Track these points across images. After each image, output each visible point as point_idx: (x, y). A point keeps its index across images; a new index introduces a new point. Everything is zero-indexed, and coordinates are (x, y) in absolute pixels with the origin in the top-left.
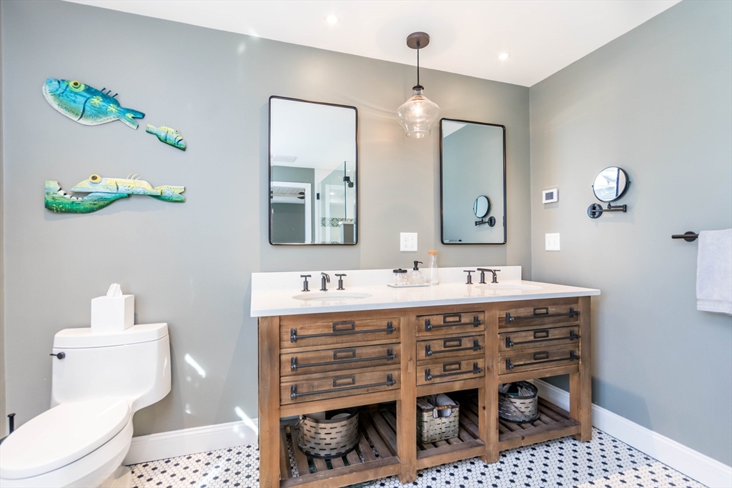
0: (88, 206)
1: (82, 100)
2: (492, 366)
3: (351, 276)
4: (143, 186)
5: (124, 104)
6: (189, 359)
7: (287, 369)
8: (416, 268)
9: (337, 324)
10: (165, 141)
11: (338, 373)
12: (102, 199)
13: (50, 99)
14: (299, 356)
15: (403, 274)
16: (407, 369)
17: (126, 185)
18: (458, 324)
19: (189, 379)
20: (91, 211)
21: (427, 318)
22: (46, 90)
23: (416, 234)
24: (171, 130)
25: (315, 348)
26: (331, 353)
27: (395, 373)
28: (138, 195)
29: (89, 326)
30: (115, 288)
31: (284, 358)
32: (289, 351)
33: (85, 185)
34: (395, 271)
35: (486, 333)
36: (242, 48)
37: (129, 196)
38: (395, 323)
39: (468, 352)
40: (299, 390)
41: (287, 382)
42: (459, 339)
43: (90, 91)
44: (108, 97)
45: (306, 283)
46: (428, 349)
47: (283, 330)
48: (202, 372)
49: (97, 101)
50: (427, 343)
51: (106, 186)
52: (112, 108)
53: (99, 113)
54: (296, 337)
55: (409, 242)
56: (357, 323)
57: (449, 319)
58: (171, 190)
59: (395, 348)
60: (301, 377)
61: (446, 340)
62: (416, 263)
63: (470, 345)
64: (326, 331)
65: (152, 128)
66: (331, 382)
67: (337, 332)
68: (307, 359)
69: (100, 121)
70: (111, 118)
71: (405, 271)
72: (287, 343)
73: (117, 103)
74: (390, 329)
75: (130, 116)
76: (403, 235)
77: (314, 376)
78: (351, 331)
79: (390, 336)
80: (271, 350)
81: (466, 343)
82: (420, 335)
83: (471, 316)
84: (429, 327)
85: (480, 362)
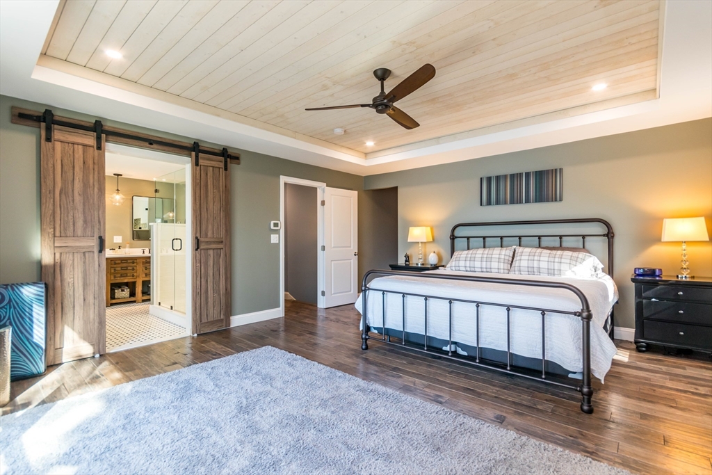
8: (120, 249)
15: (113, 250)
21: (115, 261)
23: (121, 236)
34: (110, 250)
42: (127, 267)
55: (118, 239)
61: (121, 267)
62: (119, 247)
71: (115, 249)
76: (115, 237)
81: (129, 268)
82: (112, 266)
83: (131, 261)
84: (115, 264)
85: (135, 274)
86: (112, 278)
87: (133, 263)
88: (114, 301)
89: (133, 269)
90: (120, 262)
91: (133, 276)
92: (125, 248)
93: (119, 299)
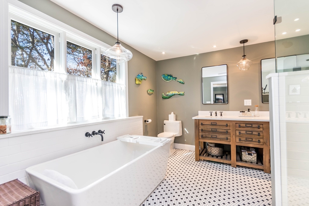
0: (168, 97)
1: (167, 77)
2: (267, 142)
3: (224, 113)
4: (177, 93)
5: (173, 77)
6: (185, 129)
7: (200, 131)
8: (249, 111)
9: (212, 122)
10: (180, 82)
11: (212, 134)
12: (170, 96)
13: (163, 78)
14: (203, 129)
15: (243, 113)
16: (233, 137)
17: (174, 92)
18: (252, 127)
19: (185, 133)
20: (169, 98)
21: (240, 124)
22: (162, 77)
23: (251, 100)
24: (182, 80)
25: (207, 127)
26: (211, 129)
27: (229, 137)
28: (176, 94)
29: (168, 120)
30: (172, 113)
31: (200, 128)
32: (201, 127)
33: (168, 93)
34: (240, 112)
35: (263, 131)
36: (195, 58)
37: (174, 95)
38: (228, 124)
39: (256, 136)
40: (203, 136)
41: (201, 134)
42: (252, 131)
43: (168, 75)
44: (171, 76)
45: (211, 114)
46: (240, 132)
47: (200, 122)
48: (188, 132)
49: (169, 77)
50: (240, 131)
51: (171, 93)
52: (171, 78)
53: (170, 79)
54: (202, 124)
55: (248, 103)
56: (217, 123)
57: (247, 125)
58: (182, 93)
59: (229, 131)
60: (203, 133)
61: (246, 131)
62: (249, 109)
63: (257, 133)
64: (209, 124)
65: (178, 80)
66: (211, 136)
67: (212, 125)
68: (205, 130)
69: (170, 81)
70: (171, 80)
71: (244, 112)
72: (200, 125)
73: (172, 77)
74: (227, 126)
75: (174, 79)
76: (245, 101)
77: (207, 134)
78: (216, 125)
79: (227, 127)
80: (197, 126)
81: (254, 133)
82: (237, 128)
83: (257, 126)
84: (240, 127)
85: (261, 140)
86: (238, 140)
87: (259, 128)
88: (240, 164)
89: (259, 135)
90: (244, 125)
91: (259, 142)
92: (254, 110)
93: (246, 162)
